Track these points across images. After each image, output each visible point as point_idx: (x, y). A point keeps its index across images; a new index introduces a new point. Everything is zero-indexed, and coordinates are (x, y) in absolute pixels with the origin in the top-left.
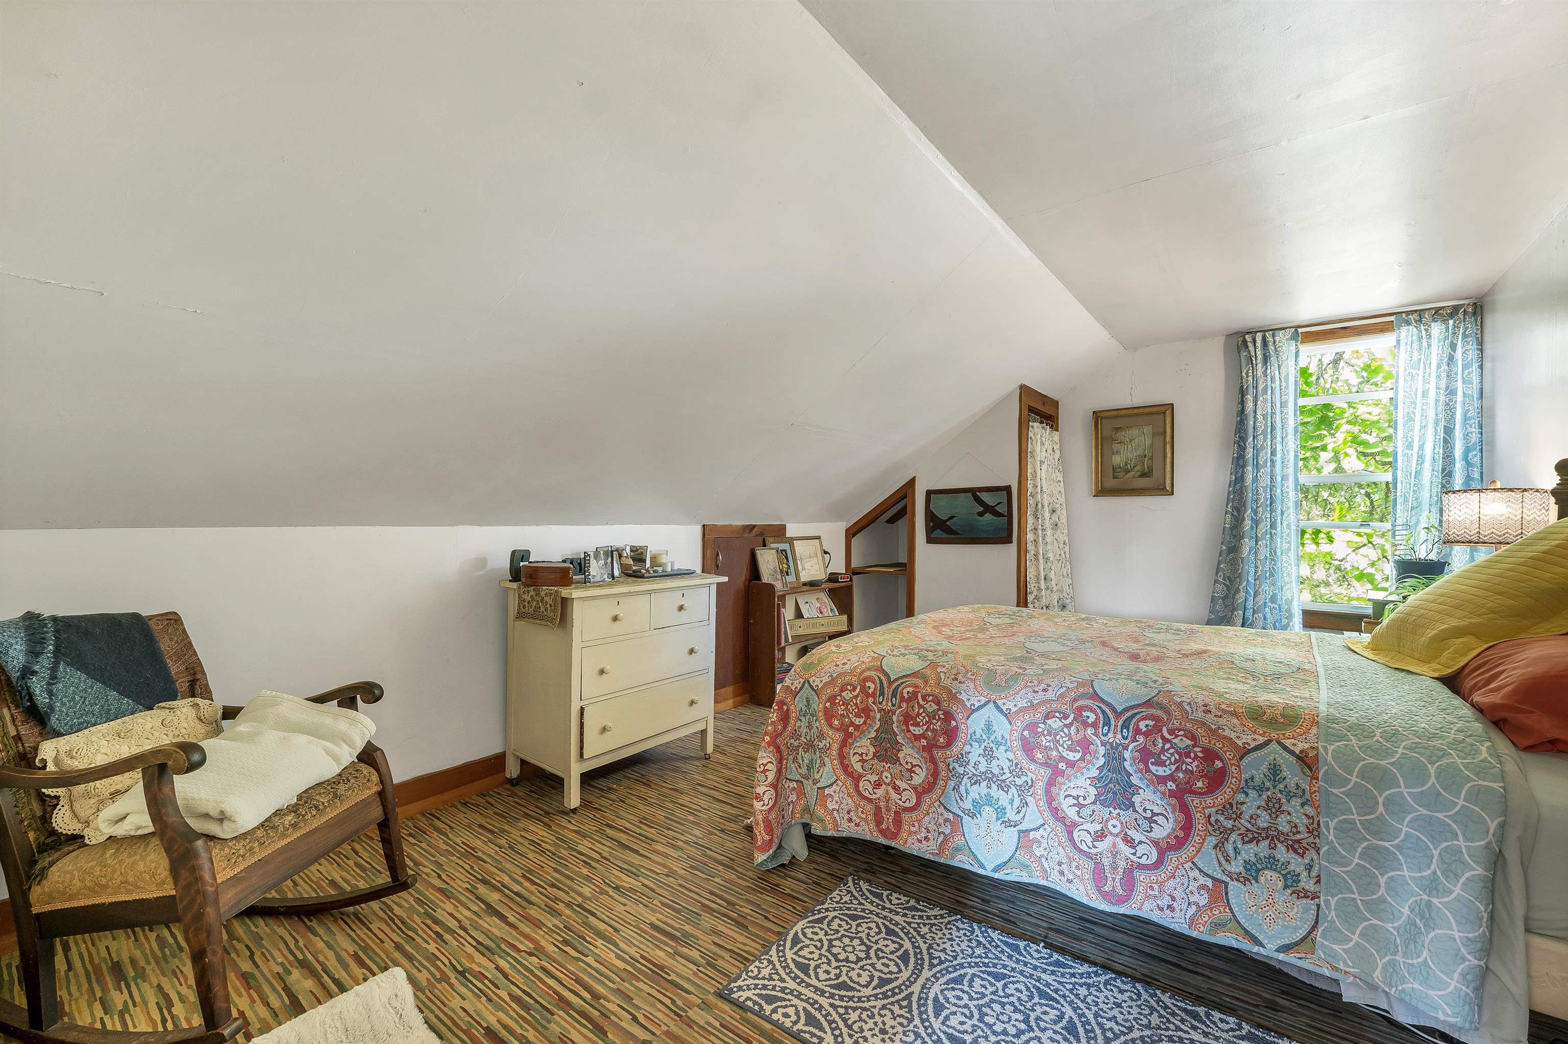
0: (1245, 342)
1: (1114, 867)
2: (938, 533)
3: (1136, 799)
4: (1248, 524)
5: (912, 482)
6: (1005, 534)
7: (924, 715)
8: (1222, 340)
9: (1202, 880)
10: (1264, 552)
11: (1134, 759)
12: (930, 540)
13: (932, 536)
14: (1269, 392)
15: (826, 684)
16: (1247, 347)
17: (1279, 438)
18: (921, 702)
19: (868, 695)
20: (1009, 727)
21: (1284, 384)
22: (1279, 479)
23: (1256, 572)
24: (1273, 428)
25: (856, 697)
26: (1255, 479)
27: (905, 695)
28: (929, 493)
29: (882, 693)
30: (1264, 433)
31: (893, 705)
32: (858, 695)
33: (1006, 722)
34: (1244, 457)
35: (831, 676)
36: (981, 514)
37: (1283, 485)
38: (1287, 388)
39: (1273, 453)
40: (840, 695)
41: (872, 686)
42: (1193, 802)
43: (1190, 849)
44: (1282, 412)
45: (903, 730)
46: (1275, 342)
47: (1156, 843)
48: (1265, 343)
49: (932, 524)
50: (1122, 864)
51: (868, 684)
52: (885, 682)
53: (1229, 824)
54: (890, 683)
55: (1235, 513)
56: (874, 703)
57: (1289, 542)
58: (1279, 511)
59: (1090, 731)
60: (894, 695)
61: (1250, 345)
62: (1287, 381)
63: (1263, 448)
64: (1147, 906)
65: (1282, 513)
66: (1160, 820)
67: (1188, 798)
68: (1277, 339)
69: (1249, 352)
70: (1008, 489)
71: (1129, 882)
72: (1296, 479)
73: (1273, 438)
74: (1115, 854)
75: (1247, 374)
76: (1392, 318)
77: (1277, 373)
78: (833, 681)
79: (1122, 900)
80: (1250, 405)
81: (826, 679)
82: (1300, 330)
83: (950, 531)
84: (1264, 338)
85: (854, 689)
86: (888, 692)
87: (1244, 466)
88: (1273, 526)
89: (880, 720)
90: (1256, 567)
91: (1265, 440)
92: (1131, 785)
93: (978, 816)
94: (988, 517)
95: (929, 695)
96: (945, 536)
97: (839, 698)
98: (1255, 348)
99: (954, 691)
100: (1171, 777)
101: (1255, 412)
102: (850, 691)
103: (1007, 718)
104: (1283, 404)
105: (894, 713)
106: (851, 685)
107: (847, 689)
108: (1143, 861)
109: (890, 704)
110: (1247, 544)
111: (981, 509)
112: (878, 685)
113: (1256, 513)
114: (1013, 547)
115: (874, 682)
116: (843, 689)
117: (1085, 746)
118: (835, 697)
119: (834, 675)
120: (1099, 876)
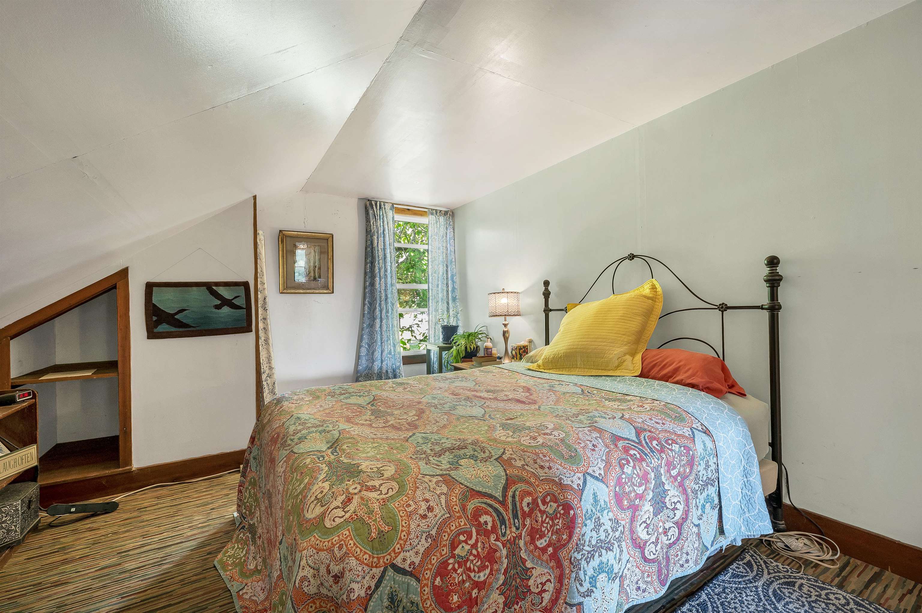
2: (163, 328)
3: (667, 500)
4: (378, 311)
5: (124, 273)
6: (245, 325)
7: (547, 520)
8: (356, 200)
12: (152, 334)
13: (156, 330)
15: (428, 553)
18: (542, 508)
19: (487, 533)
20: (607, 490)
23: (382, 338)
25: (474, 546)
26: (380, 285)
27: (526, 509)
28: (150, 287)
29: (503, 522)
31: (517, 529)
32: (477, 541)
33: (604, 486)
35: (429, 536)
36: (218, 307)
40: (453, 556)
41: (488, 519)
42: (687, 483)
43: (690, 515)
45: (531, 552)
47: (677, 523)
49: (155, 318)
51: (483, 519)
52: (497, 506)
54: (503, 503)
56: (497, 540)
59: (644, 464)
60: (515, 516)
66: (678, 505)
68: (386, 207)
70: (246, 285)
76: (426, 210)
77: (387, 226)
78: (436, 541)
80: (376, 242)
81: (423, 545)
82: (395, 206)
83: (180, 324)
85: (470, 537)
86: (508, 515)
87: (374, 277)
88: (388, 311)
89: (507, 557)
92: (665, 491)
93: (594, 589)
94: (226, 310)
95: (546, 497)
96: (173, 329)
97: (451, 561)
99: (557, 479)
100: (679, 474)
102: (466, 542)
103: (604, 483)
104: (390, 244)
105: (520, 537)
106: (463, 533)
107: (460, 542)
108: (672, 540)
109: (514, 529)
110: (378, 323)
111: (219, 302)
112: (494, 514)
113: (381, 304)
114: (252, 335)
115: (487, 513)
116: (453, 546)
117: (645, 477)
118: (444, 564)
119: (433, 532)
120: (660, 571)
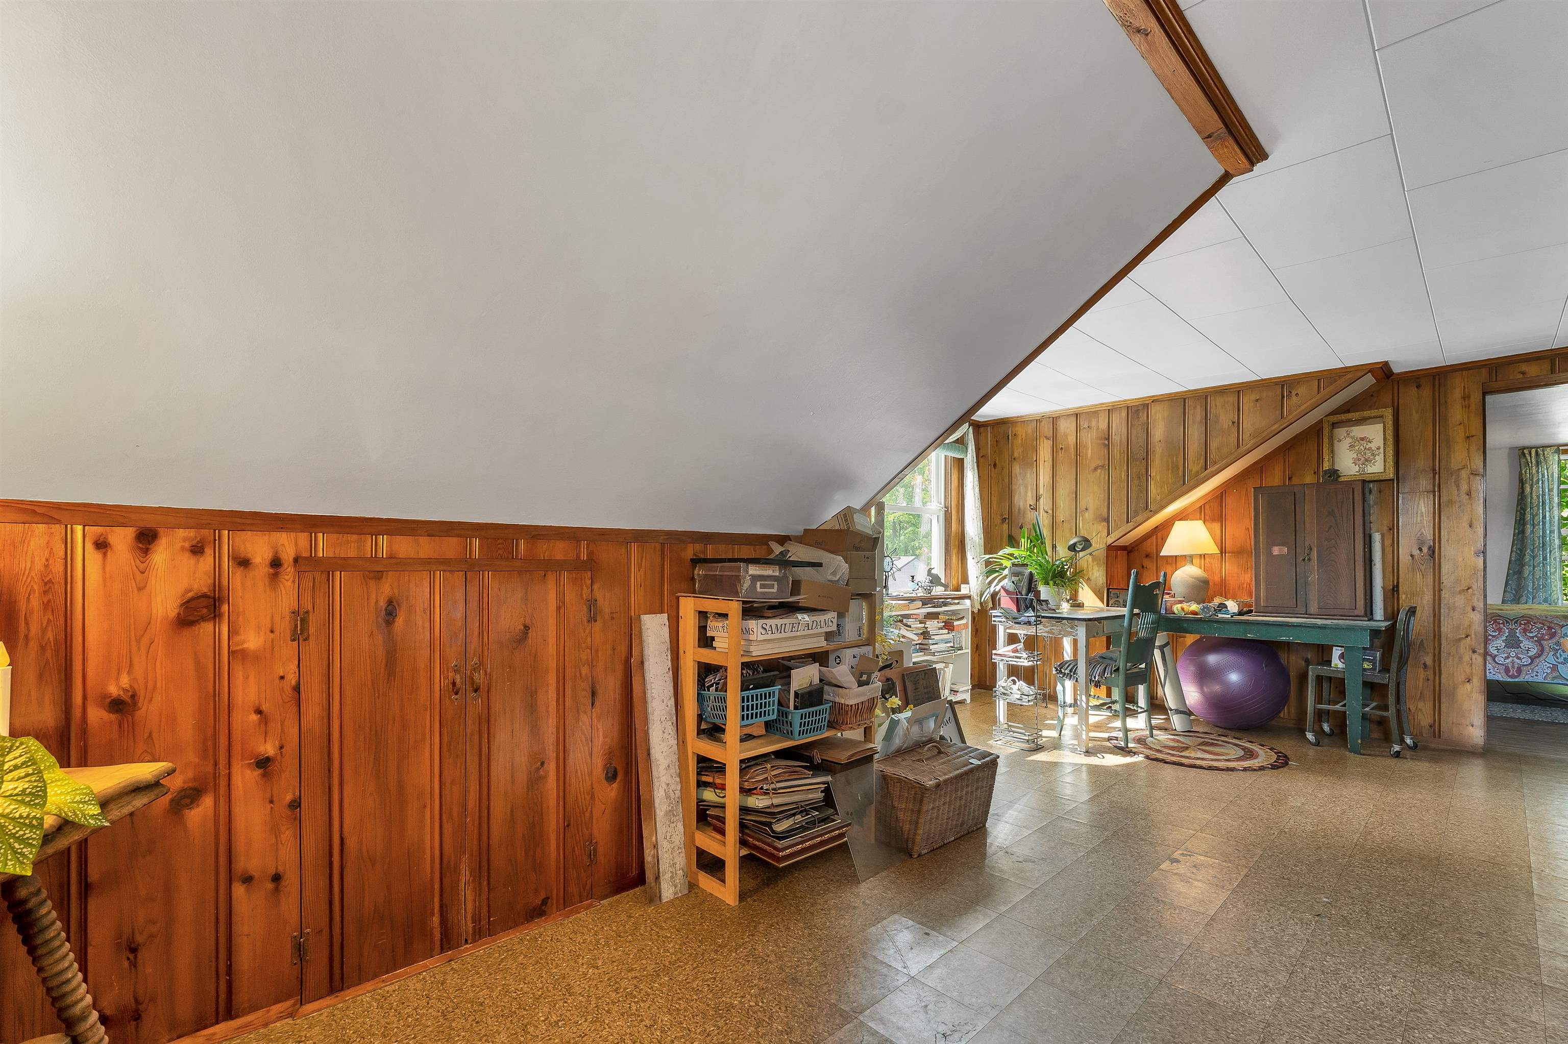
0: (1524, 454)
1: (1513, 667)
3: (1522, 645)
4: (1527, 558)
8: (1507, 451)
9: (1548, 665)
10: (1538, 574)
11: (1520, 632)
14: (1540, 482)
16: (1525, 456)
17: (1547, 509)
21: (1550, 478)
22: (1548, 532)
23: (1533, 585)
24: (1544, 503)
26: (1532, 532)
30: (1538, 506)
34: (1524, 519)
37: (1550, 536)
38: (1553, 481)
39: (1544, 517)
42: (1544, 643)
43: (1544, 657)
44: (1549, 494)
46: (1544, 454)
47: (1530, 657)
48: (1537, 454)
50: (1516, 666)
53: (1558, 648)
55: (1518, 552)
57: (1555, 568)
58: (1548, 551)
59: (1501, 625)
61: (1527, 455)
62: (1552, 477)
63: (1537, 514)
64: (1527, 677)
65: (1550, 552)
66: (1531, 650)
67: (1543, 642)
68: (1546, 453)
69: (1527, 459)
71: (1519, 671)
72: (1559, 532)
73: (1544, 509)
74: (1513, 662)
75: (1525, 472)
77: (1546, 471)
79: (1516, 677)
80: (1528, 490)
82: (1561, 448)
84: (1537, 452)
87: (1524, 525)
88: (1545, 558)
90: (1533, 582)
91: (1539, 509)
92: (1519, 640)
98: (1531, 457)
100: (1536, 636)
101: (1531, 494)
104: (1550, 490)
108: (1525, 663)
110: (1527, 570)
113: (1533, 551)
117: (1500, 630)
120: (1507, 670)
